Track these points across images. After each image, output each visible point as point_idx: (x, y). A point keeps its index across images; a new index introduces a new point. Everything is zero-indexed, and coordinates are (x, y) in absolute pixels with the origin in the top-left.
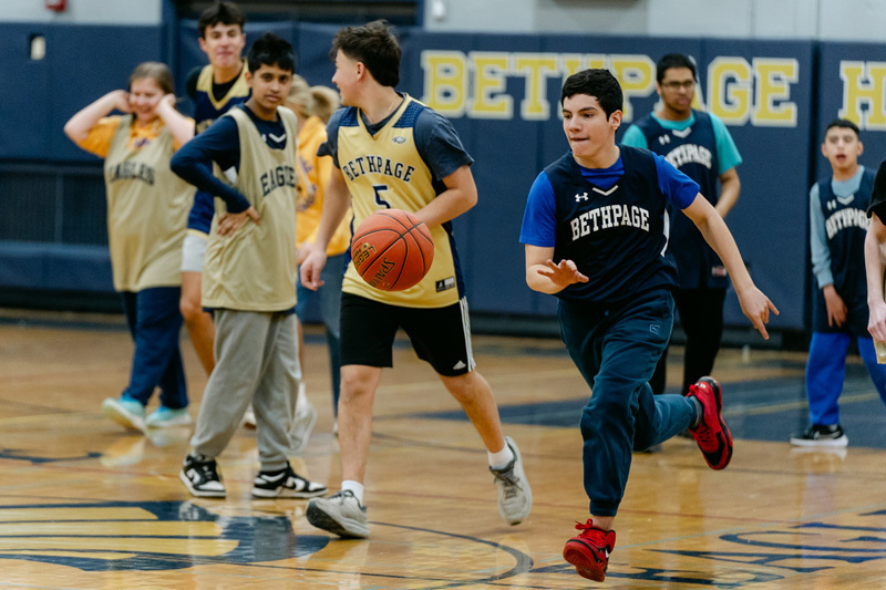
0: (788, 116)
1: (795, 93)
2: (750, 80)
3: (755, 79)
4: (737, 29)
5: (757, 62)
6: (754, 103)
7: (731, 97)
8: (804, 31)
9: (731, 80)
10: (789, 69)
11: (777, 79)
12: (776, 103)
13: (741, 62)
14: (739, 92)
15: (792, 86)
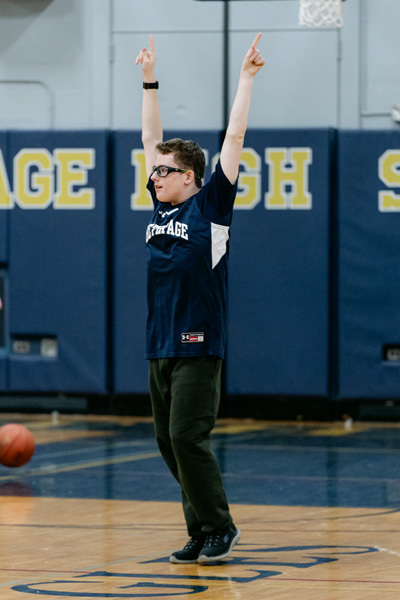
0: (87, 200)
1: (92, 179)
2: (51, 169)
3: (56, 167)
4: (38, 122)
5: (58, 152)
6: (56, 190)
7: (34, 186)
8: (99, 122)
9: (34, 169)
10: (87, 158)
11: (76, 167)
12: (76, 189)
13: (43, 152)
14: (42, 180)
15: (90, 172)
